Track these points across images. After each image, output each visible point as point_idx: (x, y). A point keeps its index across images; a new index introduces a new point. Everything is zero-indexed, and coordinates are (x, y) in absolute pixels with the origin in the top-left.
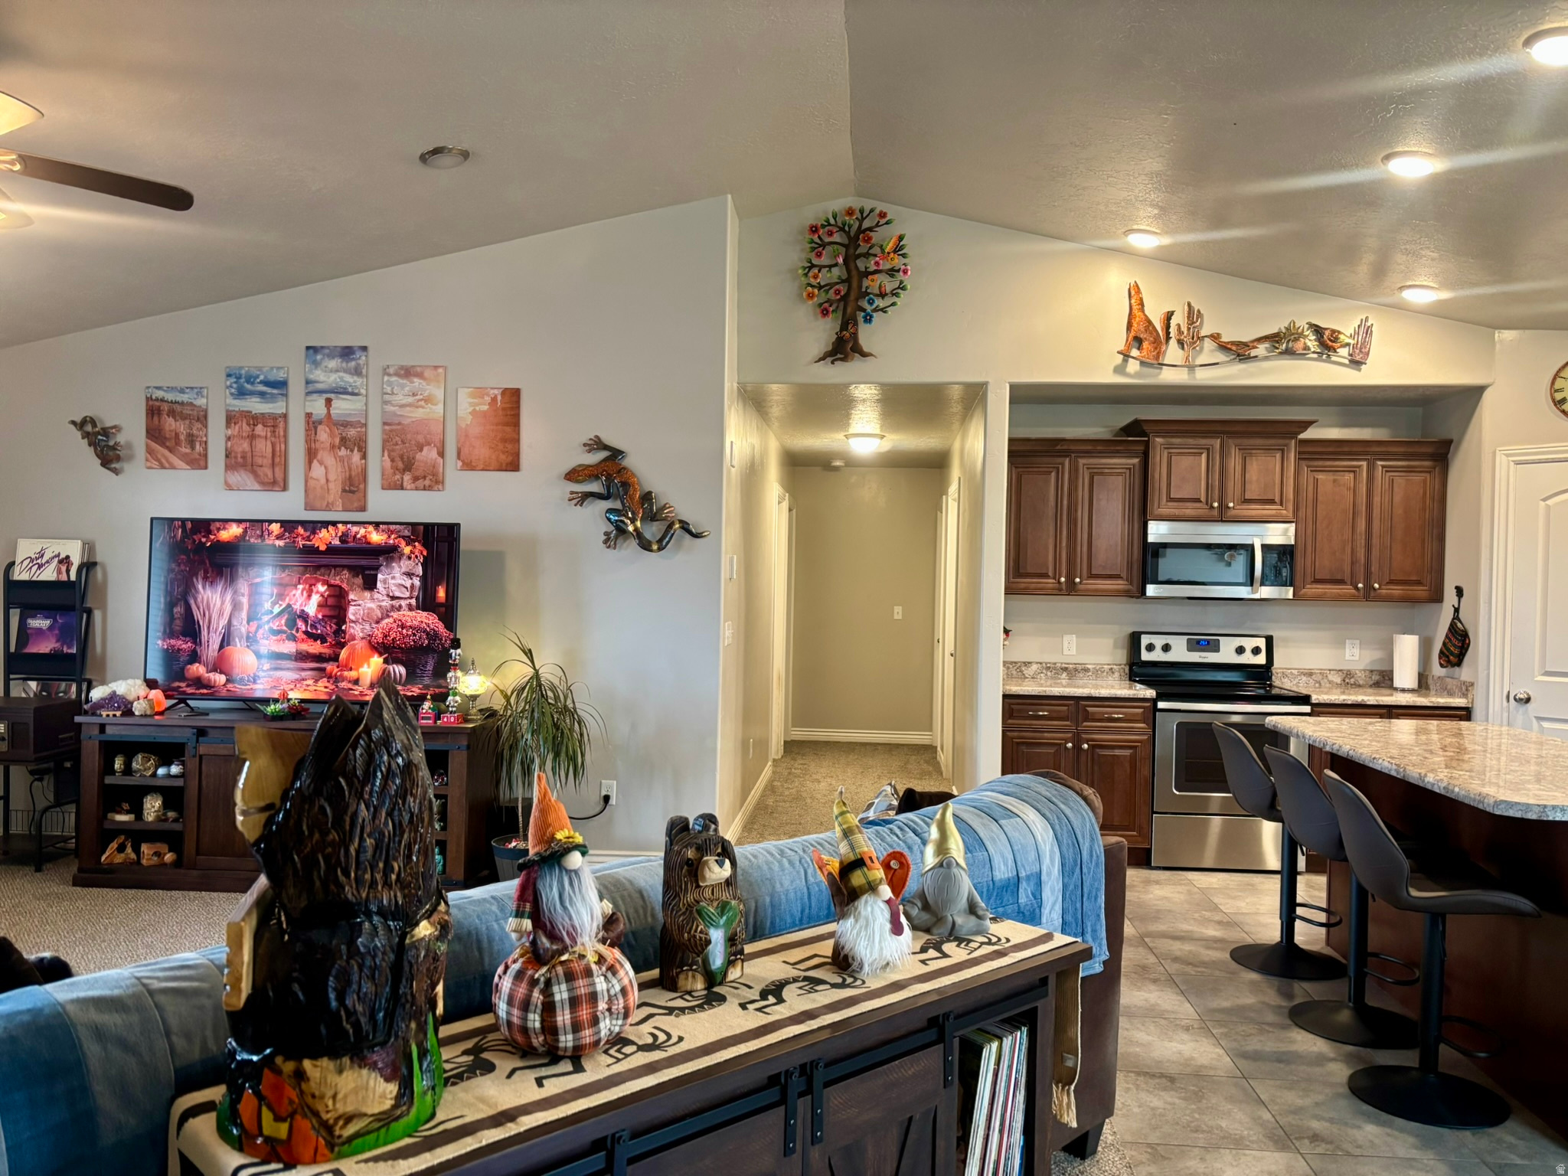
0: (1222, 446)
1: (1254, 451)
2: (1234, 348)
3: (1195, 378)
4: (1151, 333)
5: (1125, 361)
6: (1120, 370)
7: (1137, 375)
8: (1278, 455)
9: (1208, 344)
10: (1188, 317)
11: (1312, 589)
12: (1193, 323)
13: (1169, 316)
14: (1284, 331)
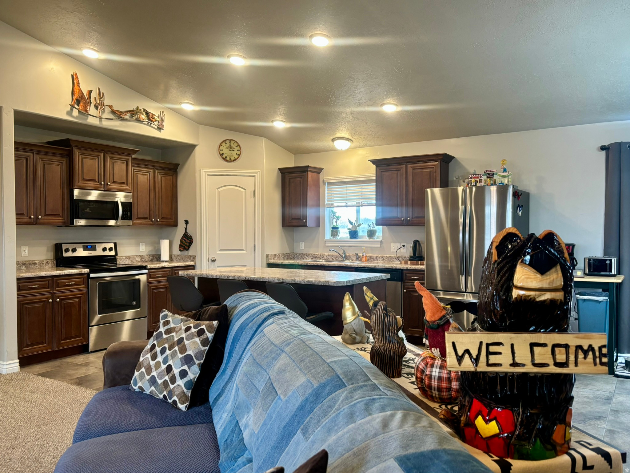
0: (104, 156)
1: (116, 160)
2: (118, 113)
3: (102, 124)
4: (84, 99)
5: (72, 110)
6: (70, 113)
7: (76, 118)
8: (125, 163)
9: (107, 110)
10: (99, 95)
11: (138, 222)
12: (101, 98)
13: (90, 92)
14: (135, 110)
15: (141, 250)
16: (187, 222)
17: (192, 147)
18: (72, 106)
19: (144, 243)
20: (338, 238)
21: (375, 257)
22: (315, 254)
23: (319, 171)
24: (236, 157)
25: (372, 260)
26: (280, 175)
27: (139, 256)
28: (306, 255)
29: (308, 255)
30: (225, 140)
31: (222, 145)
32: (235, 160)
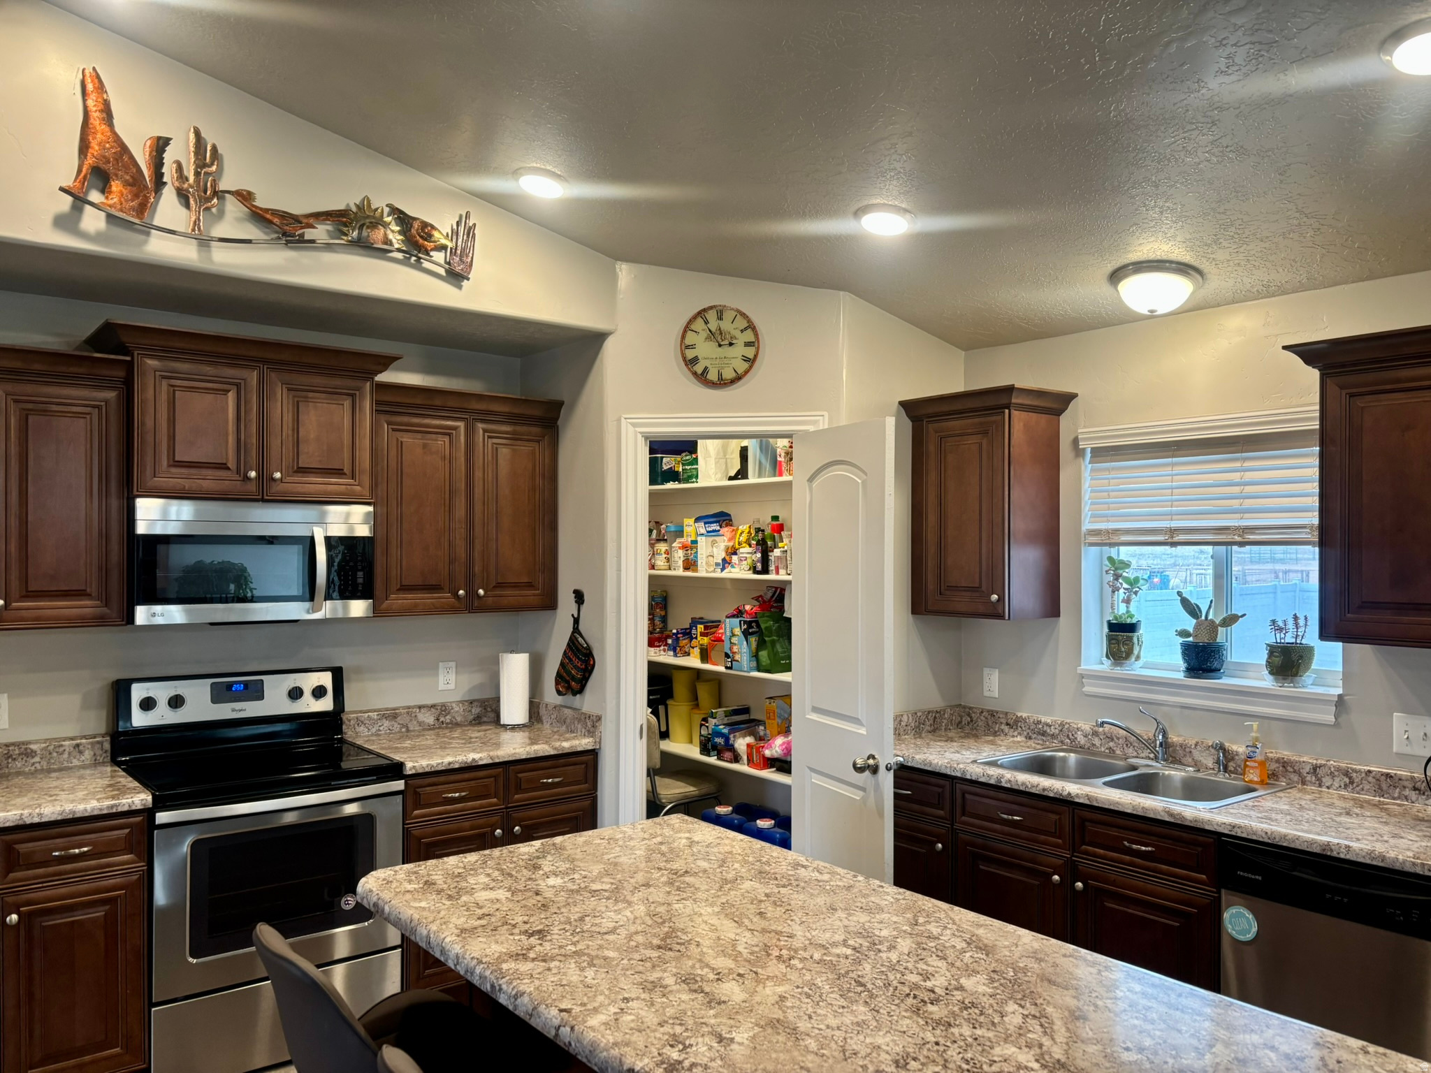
0: (261, 381)
1: (311, 394)
2: (276, 220)
3: (210, 260)
4: (126, 167)
5: (77, 208)
6: (66, 222)
7: (101, 238)
8: (347, 403)
9: (233, 207)
10: (197, 153)
11: (398, 600)
12: (205, 165)
13: (160, 145)
14: (354, 209)
15: (441, 686)
16: (579, 597)
17: (591, 342)
18: (80, 201)
19: (453, 664)
20: (1135, 668)
21: (1307, 768)
22: (1039, 722)
23: (1057, 403)
24: (742, 367)
25: (1295, 778)
26: (908, 424)
27: (433, 706)
28: (1004, 721)
29: (1011, 722)
30: (705, 310)
31: (693, 327)
32: (738, 378)
